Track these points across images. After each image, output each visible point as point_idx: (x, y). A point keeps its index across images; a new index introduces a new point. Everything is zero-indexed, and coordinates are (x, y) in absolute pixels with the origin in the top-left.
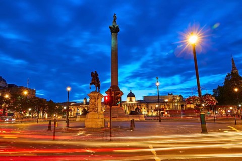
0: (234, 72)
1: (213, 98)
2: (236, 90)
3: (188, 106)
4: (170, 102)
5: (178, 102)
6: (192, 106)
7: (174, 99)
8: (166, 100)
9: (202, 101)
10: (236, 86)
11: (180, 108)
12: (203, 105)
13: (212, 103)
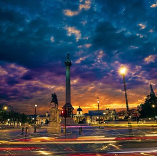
0: (152, 93)
1: (137, 112)
2: (153, 106)
3: (120, 118)
4: (107, 115)
5: (112, 115)
6: (123, 118)
7: (110, 113)
8: (104, 114)
9: (129, 114)
10: (153, 104)
11: (114, 119)
12: (130, 117)
13: (136, 115)
